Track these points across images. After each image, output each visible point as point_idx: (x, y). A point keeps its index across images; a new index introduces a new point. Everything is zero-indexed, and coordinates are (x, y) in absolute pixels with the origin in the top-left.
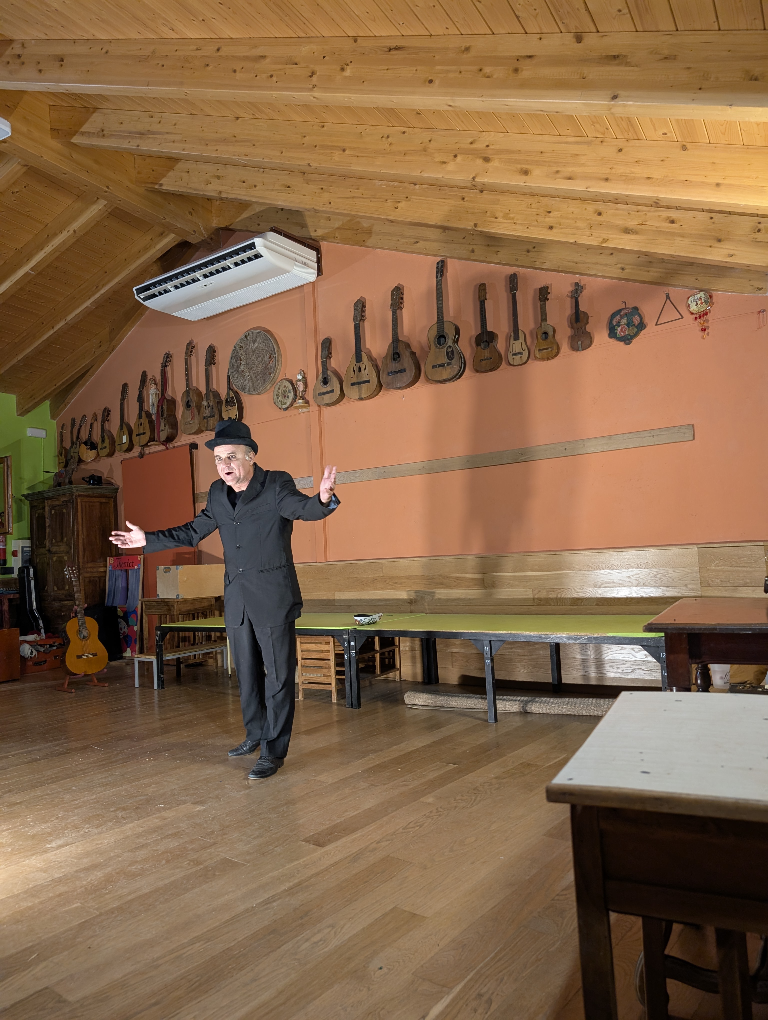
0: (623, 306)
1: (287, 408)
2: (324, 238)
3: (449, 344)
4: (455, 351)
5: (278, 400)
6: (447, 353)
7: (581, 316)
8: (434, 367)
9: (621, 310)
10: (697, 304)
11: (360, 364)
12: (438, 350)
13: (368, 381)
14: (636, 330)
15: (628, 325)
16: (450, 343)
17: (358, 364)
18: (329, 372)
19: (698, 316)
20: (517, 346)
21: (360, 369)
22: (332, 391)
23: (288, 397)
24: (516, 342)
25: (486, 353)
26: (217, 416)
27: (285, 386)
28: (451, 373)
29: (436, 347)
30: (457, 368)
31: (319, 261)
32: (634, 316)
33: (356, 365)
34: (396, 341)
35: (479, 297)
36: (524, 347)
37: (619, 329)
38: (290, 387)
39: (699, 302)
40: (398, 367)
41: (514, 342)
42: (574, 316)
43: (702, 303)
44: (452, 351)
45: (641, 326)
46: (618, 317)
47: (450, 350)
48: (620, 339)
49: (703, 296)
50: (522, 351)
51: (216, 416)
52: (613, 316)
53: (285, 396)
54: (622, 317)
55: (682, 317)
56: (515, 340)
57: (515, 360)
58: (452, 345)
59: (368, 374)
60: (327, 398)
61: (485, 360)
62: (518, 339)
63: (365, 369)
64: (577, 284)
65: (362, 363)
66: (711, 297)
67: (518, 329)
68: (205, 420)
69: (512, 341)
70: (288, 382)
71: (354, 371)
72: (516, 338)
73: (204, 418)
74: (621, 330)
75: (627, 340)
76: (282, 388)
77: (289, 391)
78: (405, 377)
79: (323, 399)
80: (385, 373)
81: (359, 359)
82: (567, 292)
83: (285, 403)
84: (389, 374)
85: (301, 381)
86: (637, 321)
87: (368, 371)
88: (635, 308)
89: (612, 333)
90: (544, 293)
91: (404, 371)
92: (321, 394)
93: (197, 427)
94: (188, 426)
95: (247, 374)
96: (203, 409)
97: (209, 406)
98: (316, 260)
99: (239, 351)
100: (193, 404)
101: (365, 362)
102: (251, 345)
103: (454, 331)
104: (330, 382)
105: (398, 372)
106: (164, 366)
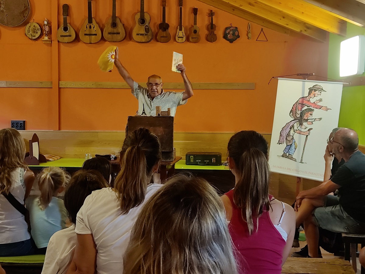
0: (230, 25)
1: (34, 40)
3: (146, 25)
4: (150, 29)
5: (29, 34)
6: (145, 29)
7: (213, 26)
8: (137, 34)
9: (230, 27)
11: (91, 25)
13: (96, 35)
14: (235, 38)
15: (233, 34)
18: (68, 25)
20: (180, 34)
21: (90, 27)
22: (70, 36)
23: (37, 33)
27: (34, 26)
28: (147, 40)
29: (139, 25)
30: (150, 37)
32: (235, 31)
33: (88, 24)
34: (114, 17)
35: (163, 5)
36: (184, 34)
37: (229, 35)
38: (39, 27)
40: (115, 31)
42: (210, 26)
45: (238, 36)
47: (147, 27)
48: (229, 40)
50: (183, 36)
52: (227, 29)
54: (230, 31)
56: (180, 30)
57: (179, 40)
58: (148, 25)
59: (95, 31)
60: (66, 39)
61: (163, 37)
64: (212, 11)
67: (182, 26)
69: (178, 30)
70: (37, 24)
71: (87, 27)
75: (231, 41)
76: (32, 27)
77: (38, 29)
78: (119, 37)
79: (64, 39)
80: (107, 32)
81: (90, 21)
82: (207, 13)
83: (34, 36)
84: (109, 33)
85: (47, 25)
86: (236, 33)
87: (96, 29)
88: (236, 28)
89: (225, 37)
90: (195, 11)
91: (119, 33)
92: (62, 36)
95: (6, 13)
101: (94, 24)
103: (149, 18)
104: (68, 30)
105: (114, 34)
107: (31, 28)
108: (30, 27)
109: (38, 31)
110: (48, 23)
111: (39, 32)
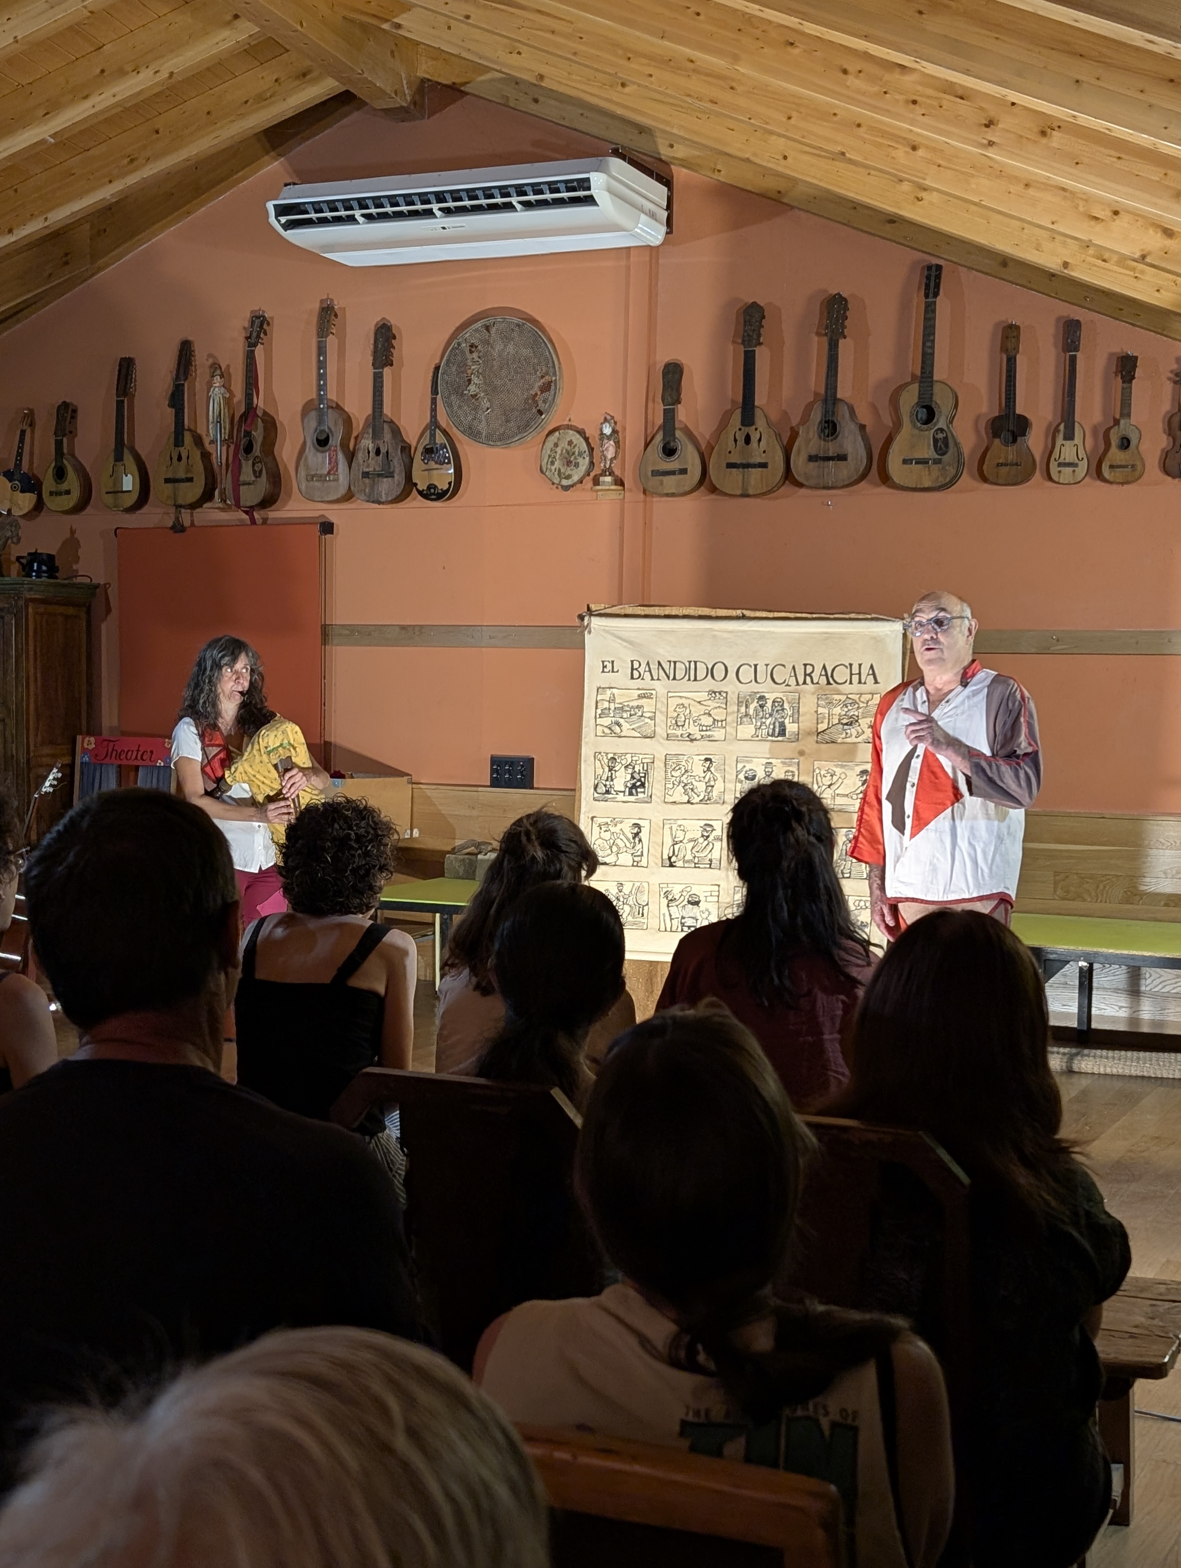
1: (566, 488)
2: (685, 163)
3: (940, 426)
4: (950, 441)
5: (553, 468)
6: (936, 441)
8: (905, 462)
11: (751, 431)
12: (916, 432)
13: (764, 465)
16: (942, 423)
17: (746, 430)
18: (678, 434)
20: (1068, 451)
21: (748, 440)
22: (683, 471)
23: (577, 465)
24: (1068, 443)
25: (1010, 453)
26: (399, 478)
27: (570, 443)
28: (940, 479)
29: (914, 426)
30: (952, 471)
31: (669, 207)
33: (740, 429)
34: (830, 400)
35: (1005, 348)
36: (1082, 454)
38: (584, 447)
40: (832, 449)
41: (1064, 442)
44: (946, 438)
47: (940, 436)
50: (1076, 461)
51: (396, 477)
53: (569, 463)
56: (1065, 439)
57: (1062, 475)
58: (945, 428)
59: (764, 452)
60: (671, 483)
61: (1006, 465)
62: (1072, 439)
63: (760, 440)
65: (754, 427)
67: (1074, 422)
68: (367, 481)
69: (1060, 440)
70: (578, 436)
71: (736, 440)
72: (1069, 436)
73: (366, 475)
76: (563, 444)
77: (580, 454)
78: (845, 471)
79: (662, 483)
80: (803, 457)
81: (748, 419)
82: (1171, 372)
83: (568, 477)
84: (812, 458)
85: (609, 438)
87: (765, 446)
90: (1127, 367)
91: (842, 458)
92: (656, 473)
93: (342, 491)
94: (318, 484)
95: (485, 404)
96: (360, 456)
97: (378, 452)
98: (665, 204)
99: (467, 352)
100: (335, 441)
101: (760, 429)
102: (499, 346)
103: (951, 402)
104: (678, 452)
105: (829, 459)
106: (255, 345)
107: (559, 450)
108: (556, 445)
109: (580, 460)
110: (614, 432)
111: (584, 463)
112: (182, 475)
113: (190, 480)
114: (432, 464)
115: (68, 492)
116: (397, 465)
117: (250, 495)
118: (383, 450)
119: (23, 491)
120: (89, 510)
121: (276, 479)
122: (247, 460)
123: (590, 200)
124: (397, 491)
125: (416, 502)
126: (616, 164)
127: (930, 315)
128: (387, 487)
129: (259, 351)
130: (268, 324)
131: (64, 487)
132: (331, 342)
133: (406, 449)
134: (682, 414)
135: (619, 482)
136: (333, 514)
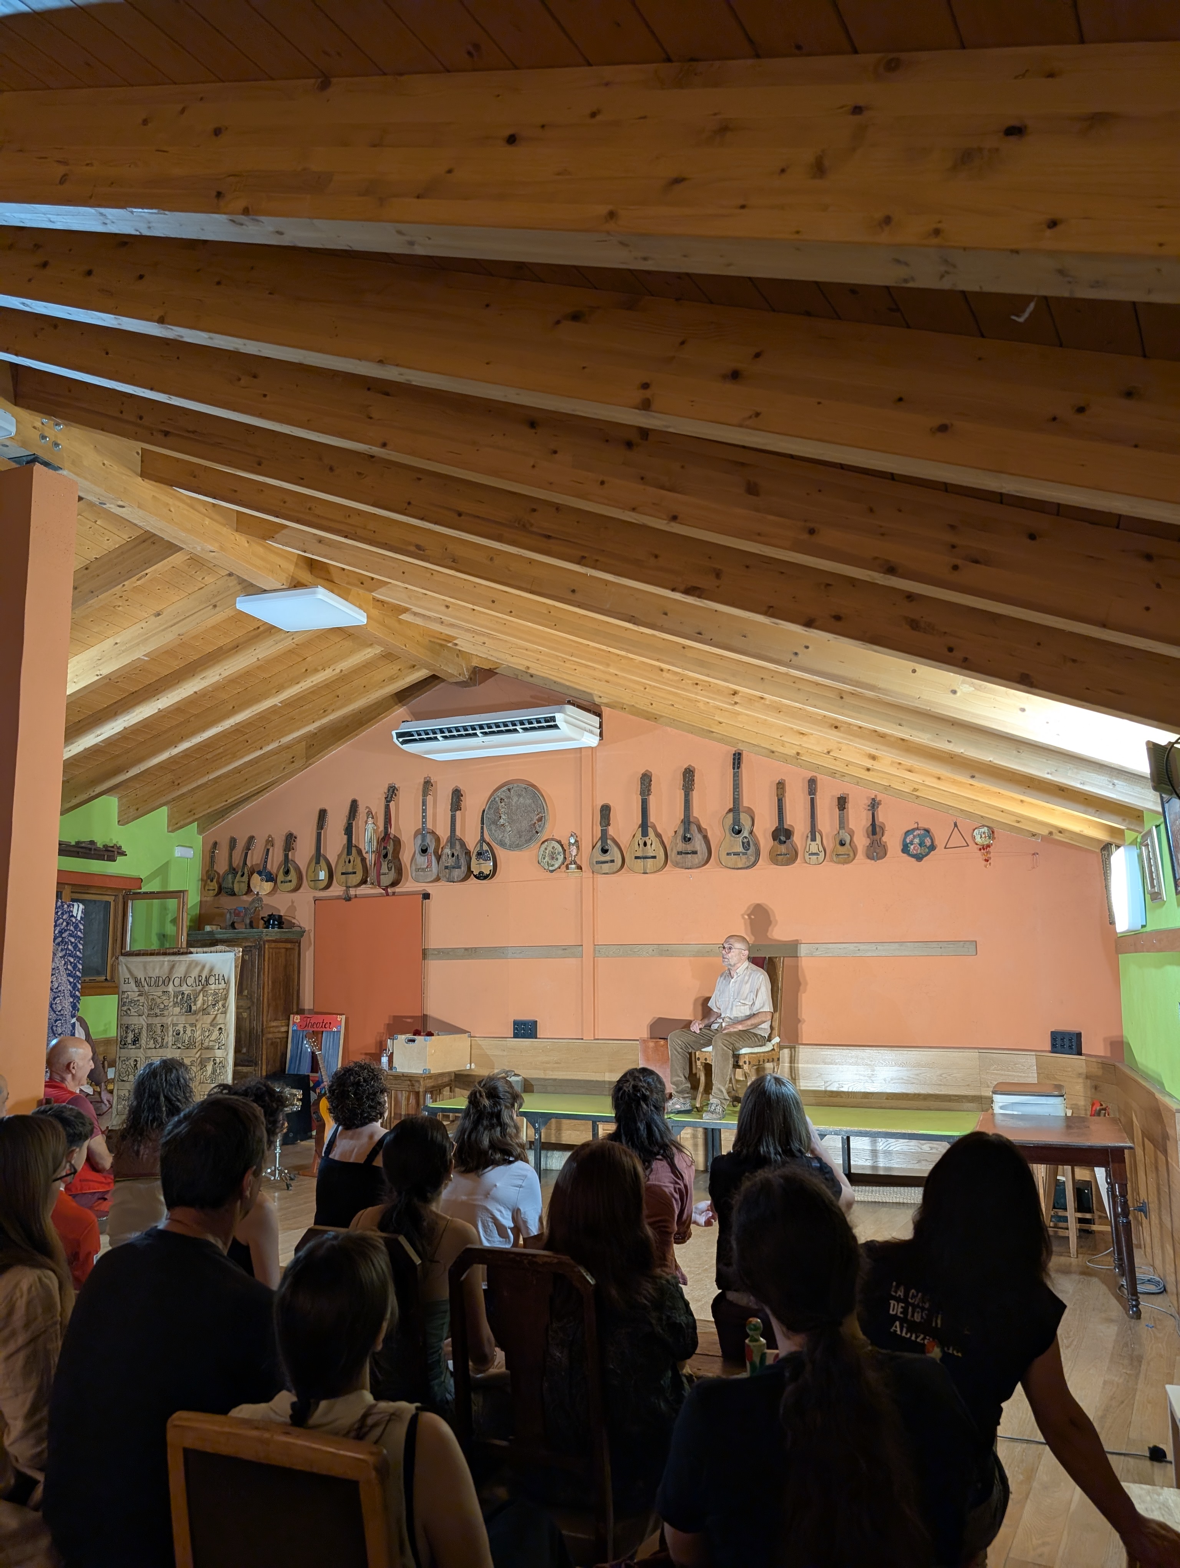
0: (916, 826)
1: (552, 871)
2: (607, 705)
3: (744, 835)
4: (751, 843)
5: (544, 861)
6: (743, 843)
7: (878, 829)
8: (728, 854)
9: (914, 830)
10: (981, 837)
11: (646, 839)
12: (732, 838)
13: (654, 857)
14: (927, 850)
15: (920, 845)
16: (745, 833)
17: (644, 839)
18: (609, 842)
19: (981, 847)
20: (814, 847)
21: (645, 844)
22: (612, 861)
23: (557, 859)
24: (813, 843)
25: (783, 849)
26: (464, 868)
27: (553, 848)
28: (747, 863)
29: (732, 835)
30: (753, 859)
31: (601, 726)
32: (926, 837)
33: (641, 839)
34: (687, 821)
35: (777, 795)
36: (821, 848)
37: (912, 847)
38: (561, 849)
39: (983, 836)
40: (689, 847)
41: (811, 842)
42: (871, 829)
43: (985, 837)
44: (748, 842)
45: (933, 847)
46: (911, 836)
47: (745, 840)
48: (913, 856)
49: (987, 831)
50: (818, 852)
51: (462, 868)
52: (907, 833)
54: (914, 837)
55: (968, 845)
57: (811, 859)
58: (748, 836)
59: (654, 850)
60: (605, 868)
61: (781, 855)
62: (815, 840)
63: (651, 844)
64: (873, 800)
65: (648, 838)
66: (993, 832)
67: (816, 831)
68: (447, 871)
69: (809, 841)
70: (557, 844)
71: (638, 845)
72: (813, 839)
73: (446, 867)
74: (914, 848)
75: (919, 858)
76: (550, 849)
77: (559, 853)
78: (696, 859)
79: (601, 868)
80: (675, 852)
81: (645, 834)
82: (865, 804)
83: (553, 866)
84: (679, 853)
85: (573, 845)
86: (928, 842)
87: (654, 848)
88: (927, 831)
89: (905, 849)
90: (842, 803)
91: (695, 853)
92: (598, 862)
93: (434, 877)
94: (422, 873)
95: (508, 828)
96: (444, 857)
97: (453, 855)
98: (598, 726)
99: (499, 802)
100: (431, 850)
101: (651, 838)
102: (515, 799)
103: (750, 823)
104: (609, 851)
105: (688, 853)
106: (390, 802)
107: (547, 851)
108: (546, 849)
109: (558, 856)
110: (576, 841)
111: (561, 858)
112: (351, 870)
113: (354, 873)
114: (481, 861)
115: (290, 881)
116: (463, 862)
117: (386, 880)
118: (456, 854)
119: (266, 881)
120: (301, 890)
121: (399, 871)
122: (384, 861)
123: (556, 727)
124: (463, 876)
125: (473, 880)
126: (570, 708)
127: (736, 778)
128: (457, 873)
129: (392, 804)
130: (397, 790)
131: (289, 878)
132: (429, 799)
133: (468, 853)
134: (611, 831)
135: (580, 868)
136: (430, 888)
